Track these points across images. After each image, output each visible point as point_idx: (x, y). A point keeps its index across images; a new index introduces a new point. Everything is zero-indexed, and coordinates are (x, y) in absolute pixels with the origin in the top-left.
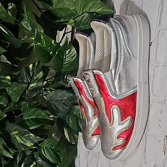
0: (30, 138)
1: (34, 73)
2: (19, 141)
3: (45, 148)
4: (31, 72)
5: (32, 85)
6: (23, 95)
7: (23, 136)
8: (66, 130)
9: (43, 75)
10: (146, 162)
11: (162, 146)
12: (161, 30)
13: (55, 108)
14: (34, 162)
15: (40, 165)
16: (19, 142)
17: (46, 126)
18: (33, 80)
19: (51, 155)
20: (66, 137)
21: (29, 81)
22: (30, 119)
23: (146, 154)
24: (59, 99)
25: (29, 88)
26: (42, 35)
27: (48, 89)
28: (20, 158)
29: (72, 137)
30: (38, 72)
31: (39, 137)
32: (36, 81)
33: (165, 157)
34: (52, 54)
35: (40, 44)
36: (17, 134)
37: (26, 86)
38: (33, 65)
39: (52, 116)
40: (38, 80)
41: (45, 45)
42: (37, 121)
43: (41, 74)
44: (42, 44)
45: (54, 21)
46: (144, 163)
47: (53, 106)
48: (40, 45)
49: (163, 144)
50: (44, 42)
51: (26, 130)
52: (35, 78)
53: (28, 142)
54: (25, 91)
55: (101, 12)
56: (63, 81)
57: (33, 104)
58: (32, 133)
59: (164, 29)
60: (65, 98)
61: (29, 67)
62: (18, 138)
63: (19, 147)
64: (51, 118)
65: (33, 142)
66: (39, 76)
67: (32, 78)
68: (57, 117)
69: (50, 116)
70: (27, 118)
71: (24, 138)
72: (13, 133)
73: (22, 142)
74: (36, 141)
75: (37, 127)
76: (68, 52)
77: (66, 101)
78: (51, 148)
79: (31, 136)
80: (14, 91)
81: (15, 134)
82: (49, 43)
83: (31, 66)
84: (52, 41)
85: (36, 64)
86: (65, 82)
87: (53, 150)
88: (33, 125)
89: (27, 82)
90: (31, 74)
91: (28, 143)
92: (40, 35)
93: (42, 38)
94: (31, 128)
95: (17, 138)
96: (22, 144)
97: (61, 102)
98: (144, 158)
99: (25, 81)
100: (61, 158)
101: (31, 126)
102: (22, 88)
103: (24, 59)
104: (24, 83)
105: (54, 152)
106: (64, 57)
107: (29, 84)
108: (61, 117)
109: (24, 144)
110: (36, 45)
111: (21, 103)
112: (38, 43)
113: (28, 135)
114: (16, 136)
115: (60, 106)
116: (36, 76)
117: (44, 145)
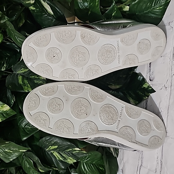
0: (72, 154)
2: (58, 157)
7: (63, 151)
16: (58, 159)
19: (92, 171)
31: (85, 152)
36: (54, 150)
53: (70, 158)
62: (56, 154)
71: (65, 153)
73: (61, 159)
74: (80, 156)
78: (92, 163)
87: (94, 165)
91: (69, 160)
95: (54, 154)
96: (61, 161)
109: (64, 161)
113: (71, 150)
117: (84, 160)
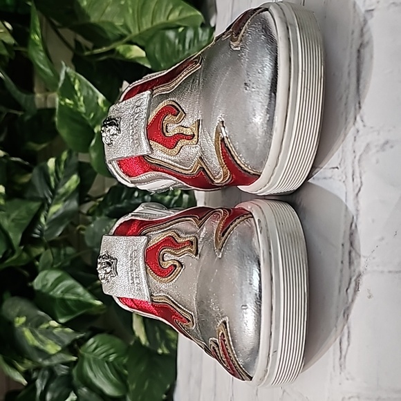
1: (59, 179)
2: (32, 339)
4: (52, 179)
5: (54, 209)
9: (79, 182)
18: (56, 197)
20: (137, 334)
21: (50, 201)
30: (68, 177)
31: (70, 330)
32: (64, 198)
38: (56, 160)
40: (68, 196)
43: (73, 181)
52: (62, 191)
53: (51, 342)
57: (65, 254)
61: (47, 167)
65: (60, 342)
66: (70, 186)
67: (54, 192)
71: (41, 332)
72: (18, 321)
73: (37, 343)
78: (106, 359)
79: (55, 327)
80: (13, 220)
81: (22, 324)
83: (51, 163)
85: (64, 156)
87: (112, 366)
90: (53, 184)
91: (49, 346)
100: (131, 387)
103: (44, 146)
105: (113, 369)
107: (49, 206)
109: (42, 347)
113: (47, 325)
114: (24, 329)
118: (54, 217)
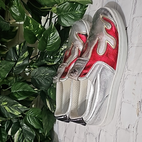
0: (18, 108)
1: (20, 53)
2: (8, 110)
3: (29, 116)
4: (18, 52)
5: (18, 63)
6: (11, 71)
7: (11, 106)
8: (48, 101)
9: (28, 54)
10: (121, 123)
11: (136, 110)
12: (135, 17)
13: (39, 83)
14: (20, 128)
15: (25, 130)
16: (8, 111)
17: (31, 98)
18: (19, 59)
19: (34, 122)
20: (48, 106)
21: (16, 60)
22: (18, 92)
23: (121, 117)
24: (42, 75)
25: (16, 65)
26: (31, 20)
27: (32, 67)
28: (7, 125)
29: (52, 106)
30: (24, 52)
31: (26, 107)
32: (23, 60)
33: (138, 118)
34: (37, 36)
35: (28, 27)
36: (6, 105)
37: (14, 64)
38: (19, 46)
39: (36, 89)
40: (24, 59)
41: (32, 28)
42: (24, 93)
43: (26, 54)
44: (30, 27)
45: (39, 8)
46: (120, 123)
47: (37, 81)
48: (28, 29)
49: (136, 108)
50: (32, 26)
51: (15, 101)
52: (22, 57)
53: (16, 111)
54: (13, 68)
55: (80, 2)
56: (46, 60)
57: (19, 79)
58: (20, 104)
59: (138, 17)
60: (47, 74)
61: (16, 48)
62: (7, 108)
63: (8, 115)
64: (36, 91)
65: (20, 111)
66: (25, 55)
67: (18, 57)
68: (40, 90)
69: (35, 89)
70: (15, 91)
71: (13, 108)
72: (3, 104)
73: (11, 112)
74: (23, 110)
75: (24, 98)
76: (52, 35)
77: (48, 77)
78: (35, 116)
79: (19, 106)
80: (3, 68)
81: (4, 105)
82: (36, 27)
83: (18, 47)
84: (39, 25)
85: (22, 45)
86: (47, 60)
87: (36, 118)
88: (21, 97)
89: (14, 61)
90: (18, 54)
91: (16, 113)
92: (29, 20)
93: (30, 22)
94: (19, 100)
95: (6, 108)
96: (11, 113)
97: (43, 77)
98: (119, 120)
99: (13, 60)
100: (44, 124)
101: (19, 98)
102: (10, 65)
103: (10, 40)
104: (11, 61)
105: (37, 120)
106: (48, 39)
107: (16, 62)
108: (44, 90)
109: (12, 113)
110: (25, 28)
111: (9, 79)
112: (27, 27)
113: (16, 105)
114: (5, 107)
115: (43, 81)
116: (22, 55)
117: (29, 114)
118: (18, 66)
